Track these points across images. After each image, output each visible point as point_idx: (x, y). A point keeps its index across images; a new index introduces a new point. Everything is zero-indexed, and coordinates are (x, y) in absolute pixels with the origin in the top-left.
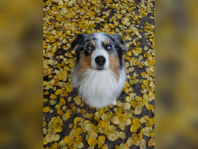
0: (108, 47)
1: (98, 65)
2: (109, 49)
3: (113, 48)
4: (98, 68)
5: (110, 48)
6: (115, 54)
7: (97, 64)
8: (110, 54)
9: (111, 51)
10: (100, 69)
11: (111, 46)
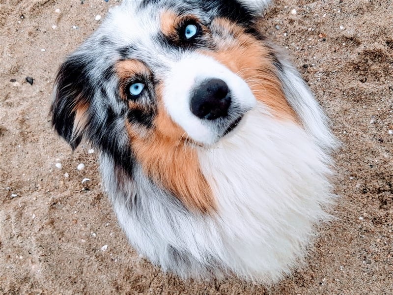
0: (189, 32)
1: (218, 120)
2: (195, 36)
3: (203, 22)
4: (226, 128)
5: (192, 29)
6: (225, 32)
7: (210, 123)
8: (213, 47)
9: (206, 37)
10: (233, 126)
11: (193, 21)
